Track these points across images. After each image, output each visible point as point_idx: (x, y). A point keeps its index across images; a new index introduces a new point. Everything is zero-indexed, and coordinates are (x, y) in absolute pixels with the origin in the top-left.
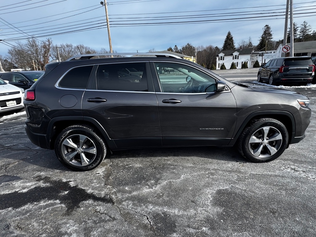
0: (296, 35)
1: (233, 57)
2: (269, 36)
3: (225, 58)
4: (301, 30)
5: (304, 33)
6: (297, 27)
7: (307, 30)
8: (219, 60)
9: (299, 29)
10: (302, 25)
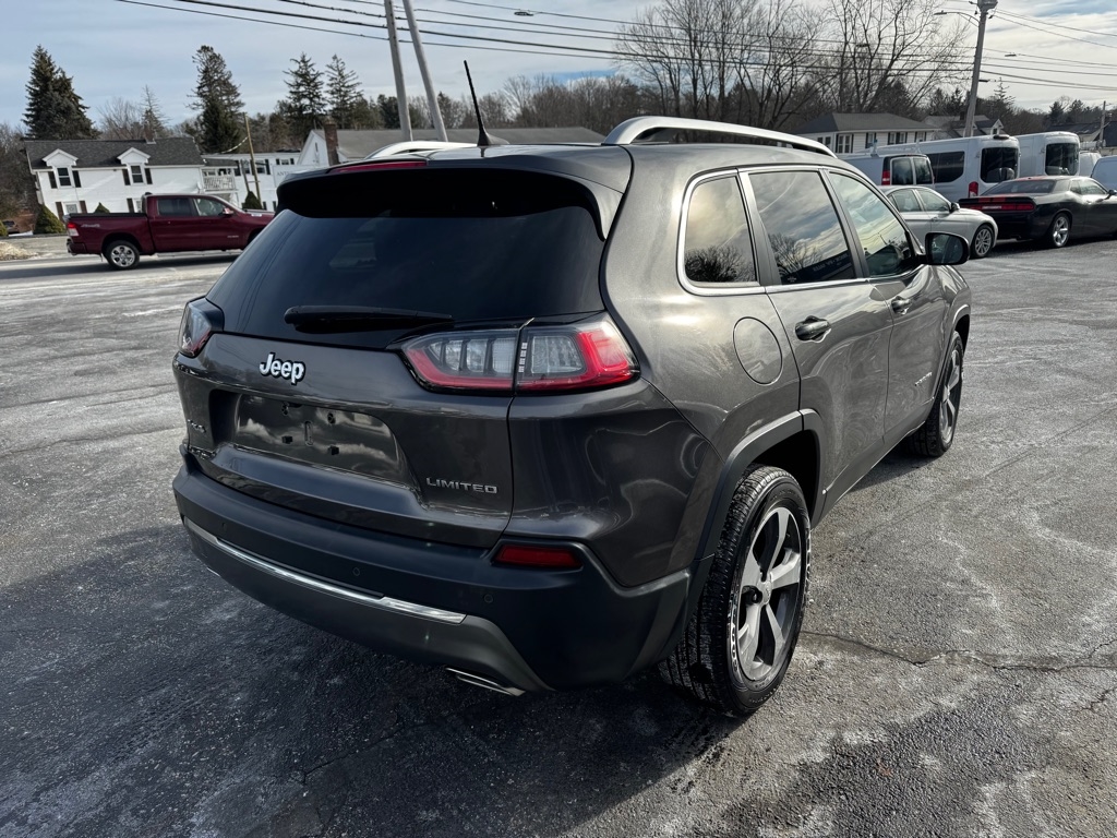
0: (321, 102)
1: (125, 172)
2: (228, 94)
3: (84, 175)
4: (331, 85)
5: (345, 96)
6: (318, 74)
7: (348, 87)
8: (54, 185)
9: (324, 79)
10: (331, 67)
